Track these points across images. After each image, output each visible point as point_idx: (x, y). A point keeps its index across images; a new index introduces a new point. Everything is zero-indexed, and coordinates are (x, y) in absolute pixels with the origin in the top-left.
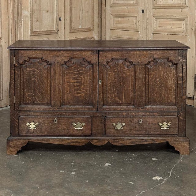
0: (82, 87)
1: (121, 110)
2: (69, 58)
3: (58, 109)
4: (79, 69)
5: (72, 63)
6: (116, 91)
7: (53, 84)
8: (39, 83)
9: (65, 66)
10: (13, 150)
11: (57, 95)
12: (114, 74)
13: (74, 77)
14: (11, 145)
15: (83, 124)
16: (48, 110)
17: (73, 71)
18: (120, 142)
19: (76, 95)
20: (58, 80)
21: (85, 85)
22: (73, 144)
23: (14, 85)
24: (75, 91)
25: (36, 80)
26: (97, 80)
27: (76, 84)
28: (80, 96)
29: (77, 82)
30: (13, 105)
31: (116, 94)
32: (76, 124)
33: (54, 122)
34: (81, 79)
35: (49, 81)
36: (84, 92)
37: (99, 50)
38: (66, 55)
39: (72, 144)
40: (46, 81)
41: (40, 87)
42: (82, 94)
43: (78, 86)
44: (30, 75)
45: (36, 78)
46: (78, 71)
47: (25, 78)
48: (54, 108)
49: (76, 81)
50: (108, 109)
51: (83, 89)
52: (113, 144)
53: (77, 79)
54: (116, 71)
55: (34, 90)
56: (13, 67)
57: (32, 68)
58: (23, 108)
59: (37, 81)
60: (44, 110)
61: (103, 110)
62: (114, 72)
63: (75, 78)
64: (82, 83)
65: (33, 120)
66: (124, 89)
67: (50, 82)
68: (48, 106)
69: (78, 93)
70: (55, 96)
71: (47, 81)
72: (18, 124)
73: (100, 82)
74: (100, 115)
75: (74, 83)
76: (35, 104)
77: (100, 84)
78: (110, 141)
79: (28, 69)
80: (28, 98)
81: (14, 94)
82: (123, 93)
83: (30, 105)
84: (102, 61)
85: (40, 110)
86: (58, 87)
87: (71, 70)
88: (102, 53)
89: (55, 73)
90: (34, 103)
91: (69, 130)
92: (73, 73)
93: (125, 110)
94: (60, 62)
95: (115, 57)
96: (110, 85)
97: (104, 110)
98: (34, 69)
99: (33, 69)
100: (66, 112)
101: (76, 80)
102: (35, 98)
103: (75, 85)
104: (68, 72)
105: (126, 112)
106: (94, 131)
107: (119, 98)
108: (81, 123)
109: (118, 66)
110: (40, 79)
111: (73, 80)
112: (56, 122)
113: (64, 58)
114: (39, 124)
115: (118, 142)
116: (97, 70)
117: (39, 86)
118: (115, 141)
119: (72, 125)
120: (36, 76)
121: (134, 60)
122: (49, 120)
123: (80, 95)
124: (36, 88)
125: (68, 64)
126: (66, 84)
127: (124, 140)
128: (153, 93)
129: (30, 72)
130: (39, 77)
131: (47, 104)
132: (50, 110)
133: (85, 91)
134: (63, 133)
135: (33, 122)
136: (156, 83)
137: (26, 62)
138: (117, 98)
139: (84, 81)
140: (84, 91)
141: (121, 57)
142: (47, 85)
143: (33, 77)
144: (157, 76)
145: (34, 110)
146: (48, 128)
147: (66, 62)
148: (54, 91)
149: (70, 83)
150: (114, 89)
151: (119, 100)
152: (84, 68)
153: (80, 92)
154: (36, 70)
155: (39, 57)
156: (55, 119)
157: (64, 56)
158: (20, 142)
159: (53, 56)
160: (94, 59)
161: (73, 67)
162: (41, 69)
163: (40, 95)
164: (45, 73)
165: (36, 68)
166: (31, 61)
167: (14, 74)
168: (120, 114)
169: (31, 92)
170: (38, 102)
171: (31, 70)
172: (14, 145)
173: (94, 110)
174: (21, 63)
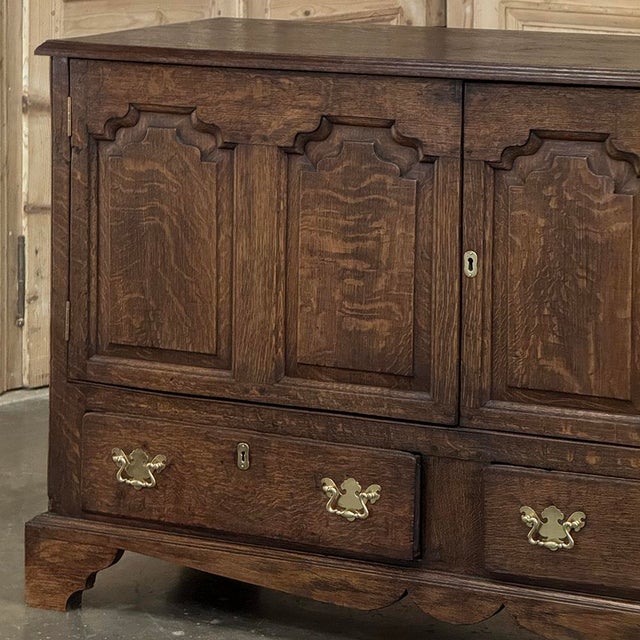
0: (381, 284)
1: (580, 435)
2: (315, 116)
3: (262, 391)
4: (368, 181)
5: (337, 143)
6: (555, 320)
7: (241, 253)
9: (298, 163)
10: (53, 585)
11: (261, 316)
12: (541, 222)
13: (341, 222)
14: (43, 555)
15: (373, 492)
17: (338, 191)
18: (563, 620)
19: (351, 324)
20: (265, 234)
21: (395, 272)
22: (327, 593)
23: (66, 245)
24: (346, 304)
25: (166, 227)
26: (455, 251)
27: (350, 264)
28: (371, 332)
29: (357, 255)
31: (552, 339)
32: (338, 484)
33: (235, 460)
34: (378, 239)
35: (222, 237)
36: (387, 314)
37: (465, 81)
38: (304, 99)
39: (319, 596)
40: (210, 236)
41: (180, 266)
42: (378, 322)
43: (359, 275)
45: (162, 215)
46: (359, 193)
47: (117, 213)
48: (244, 385)
49: (350, 247)
50: (512, 420)
51: (386, 295)
53: (358, 239)
54: (553, 205)
55: (155, 276)
56: (65, 148)
57: (149, 158)
58: (103, 369)
59: (167, 232)
60: (198, 393)
61: (485, 425)
62: (546, 213)
63: (345, 229)
64: (379, 262)
65: (143, 439)
66: (596, 315)
67: (228, 243)
68: (216, 372)
69: (361, 317)
70: (248, 320)
71: (214, 236)
73: (471, 260)
74: (466, 449)
75: (344, 256)
76: (158, 353)
77: (471, 274)
78: (509, 608)
79: (129, 165)
80: (129, 321)
81: (64, 292)
82: (591, 337)
83: (138, 358)
84: (478, 145)
85: (179, 388)
86: (265, 274)
87: (327, 187)
88: (480, 96)
89: (250, 194)
90: (153, 348)
91: (305, 513)
92: (337, 201)
93: (596, 438)
94: (277, 135)
95: (549, 124)
96: (524, 284)
97: (492, 425)
98: (157, 166)
99: (149, 165)
100: (299, 416)
101: (353, 240)
102: (159, 325)
103: (345, 269)
104: (312, 192)
105: (598, 452)
106: (435, 540)
107: (569, 366)
108: (365, 485)
109: (562, 179)
110: (181, 220)
111: (335, 237)
112: (243, 464)
113: (292, 115)
114: (169, 466)
115: (549, 619)
116: (453, 191)
117: (176, 258)
118: (537, 609)
119: (319, 488)
120: (165, 208)
123: (369, 325)
124: (165, 271)
125: (316, 149)
126: (303, 258)
127: (580, 612)
129: (138, 179)
130: (179, 211)
131: (214, 359)
132: (227, 394)
133: (395, 307)
134: (278, 531)
137: (122, 126)
138: (556, 365)
139: (391, 249)
140: (389, 309)
141: (578, 126)
142: (214, 257)
143: (153, 211)
145: (154, 386)
146: (210, 489)
147: (305, 140)
148: (246, 294)
149: (323, 254)
150: (541, 308)
151: (566, 374)
152: (390, 180)
153: (371, 311)
154: (164, 171)
155: (176, 103)
156: (244, 446)
157: (294, 107)
158: (83, 547)
159: (242, 103)
160: (438, 129)
161: (340, 169)
162: (185, 171)
163: (181, 309)
164: (205, 193)
165: (165, 159)
166: (144, 122)
167: (66, 187)
168: (570, 458)
169: (143, 292)
170: (174, 346)
171: (142, 169)
172: (57, 560)
173: (438, 418)
174: (99, 128)
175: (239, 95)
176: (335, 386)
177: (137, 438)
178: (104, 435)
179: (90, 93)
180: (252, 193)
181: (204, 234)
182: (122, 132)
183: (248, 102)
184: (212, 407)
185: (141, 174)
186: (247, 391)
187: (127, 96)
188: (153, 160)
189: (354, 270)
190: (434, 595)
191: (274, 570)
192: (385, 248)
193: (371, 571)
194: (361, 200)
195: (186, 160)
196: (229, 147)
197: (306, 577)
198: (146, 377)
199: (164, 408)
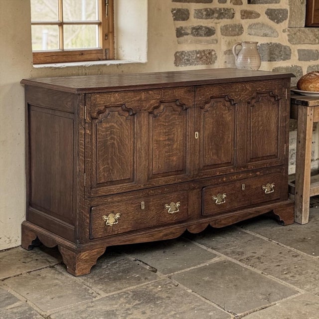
0: (175, 147)
1: (221, 174)
2: (158, 101)
3: (144, 185)
4: (171, 118)
6: (215, 146)
7: (139, 145)
8: (119, 146)
10: (86, 266)
13: (164, 131)
14: (82, 257)
15: (178, 204)
16: (130, 190)
17: (164, 122)
18: (223, 222)
19: (167, 159)
21: (178, 142)
22: (167, 237)
23: (83, 155)
24: (166, 154)
25: (115, 142)
26: (193, 133)
27: (167, 142)
28: (172, 160)
29: (169, 140)
30: (83, 189)
31: (214, 151)
32: (169, 205)
33: (141, 207)
34: (174, 134)
38: (155, 97)
39: (165, 238)
41: (120, 154)
43: (169, 145)
44: (106, 134)
45: (114, 139)
47: (100, 141)
48: (139, 185)
49: (167, 137)
51: (176, 149)
52: (214, 226)
53: (169, 135)
54: (215, 116)
55: (112, 158)
56: (83, 123)
57: (110, 122)
58: (96, 192)
59: (116, 144)
60: (125, 191)
62: (213, 118)
63: (166, 132)
64: (174, 140)
65: (112, 210)
68: (130, 183)
70: (140, 165)
71: (130, 142)
72: (90, 221)
74: (197, 185)
75: (165, 140)
76: (112, 183)
77: (196, 138)
78: (211, 224)
79: (104, 125)
80: (104, 175)
81: (83, 171)
82: (223, 148)
83: (106, 186)
84: (198, 103)
85: (120, 192)
86: (145, 150)
87: (161, 121)
88: (199, 89)
89: (141, 127)
90: (111, 181)
91: (160, 216)
92: (163, 125)
93: (224, 174)
94: (149, 108)
96: (208, 138)
97: (201, 177)
98: (113, 124)
99: (110, 124)
100: (155, 190)
102: (113, 173)
103: (165, 144)
104: (157, 124)
105: (226, 177)
107: (218, 156)
108: (176, 203)
110: (120, 139)
111: (163, 136)
112: (143, 208)
113: (152, 102)
114: (120, 215)
116: (193, 116)
117: (119, 152)
118: (217, 221)
119: (164, 208)
120: (115, 136)
121: (236, 97)
122: (134, 206)
123: (172, 158)
124: (115, 156)
125: (156, 111)
127: (225, 219)
128: (256, 144)
129: (107, 129)
130: (119, 136)
131: (129, 180)
132: (134, 189)
134: (153, 224)
135: (113, 212)
136: (259, 128)
137: (101, 113)
140: (177, 153)
141: (221, 94)
142: (129, 149)
143: (112, 138)
144: (260, 119)
145: (112, 193)
146: (132, 218)
147: (154, 109)
148: (140, 157)
149: (160, 141)
151: (217, 159)
152: (177, 117)
153: (173, 154)
154: (115, 125)
155: (119, 103)
156: (143, 203)
157: (153, 99)
158: (95, 250)
159: (138, 100)
160: (189, 100)
161: (164, 116)
162: (121, 124)
163: (120, 167)
164: (127, 130)
165: (115, 121)
166: (107, 111)
167: (83, 136)
168: (220, 181)
169: (108, 164)
170: (118, 179)
171: (108, 126)
172: (87, 258)
173: (190, 180)
174: (95, 115)
175: (138, 98)
176: (163, 178)
177: (110, 210)
178: (100, 213)
179: (92, 104)
180: (142, 127)
181: (127, 142)
182: (101, 115)
183: (140, 100)
184: (130, 194)
185: (108, 127)
186: (140, 187)
187: (104, 103)
188: (112, 122)
189: (168, 144)
190: (193, 227)
191: (152, 236)
192: (176, 136)
193: (177, 226)
194: (169, 123)
195: (122, 120)
196: (133, 115)
197: (161, 234)
198: (110, 191)
199: (116, 199)
